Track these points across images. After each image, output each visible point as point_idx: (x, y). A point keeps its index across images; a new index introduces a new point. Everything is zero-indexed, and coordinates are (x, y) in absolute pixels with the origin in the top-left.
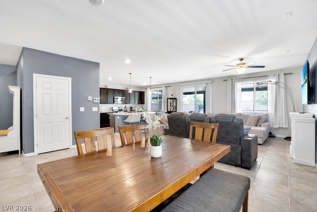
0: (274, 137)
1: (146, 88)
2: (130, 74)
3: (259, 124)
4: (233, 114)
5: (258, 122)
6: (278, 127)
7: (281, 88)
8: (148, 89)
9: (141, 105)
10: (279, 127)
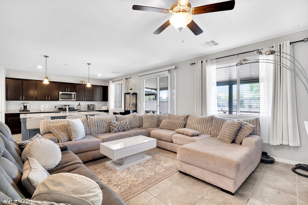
0: (272, 162)
1: (108, 80)
2: (45, 56)
3: (238, 140)
4: (203, 116)
5: (237, 135)
6: (279, 144)
7: (284, 70)
8: (110, 82)
9: (104, 102)
10: (281, 145)
